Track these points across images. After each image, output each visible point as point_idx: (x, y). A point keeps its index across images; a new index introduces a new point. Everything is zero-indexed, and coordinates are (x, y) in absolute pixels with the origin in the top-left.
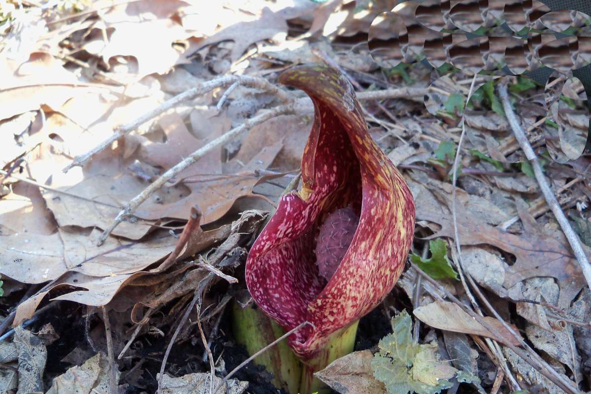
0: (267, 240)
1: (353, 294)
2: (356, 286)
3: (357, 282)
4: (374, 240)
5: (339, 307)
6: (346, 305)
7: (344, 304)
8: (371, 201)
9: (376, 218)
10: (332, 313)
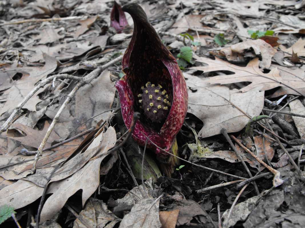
0: (125, 105)
1: (181, 111)
2: (181, 107)
3: (181, 105)
4: (180, 84)
5: (177, 120)
6: (180, 117)
7: (179, 117)
8: (170, 68)
9: (176, 73)
10: (174, 126)
